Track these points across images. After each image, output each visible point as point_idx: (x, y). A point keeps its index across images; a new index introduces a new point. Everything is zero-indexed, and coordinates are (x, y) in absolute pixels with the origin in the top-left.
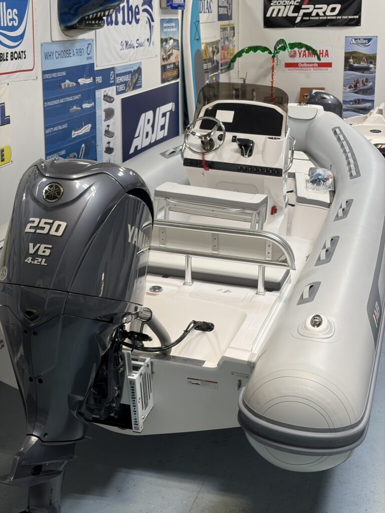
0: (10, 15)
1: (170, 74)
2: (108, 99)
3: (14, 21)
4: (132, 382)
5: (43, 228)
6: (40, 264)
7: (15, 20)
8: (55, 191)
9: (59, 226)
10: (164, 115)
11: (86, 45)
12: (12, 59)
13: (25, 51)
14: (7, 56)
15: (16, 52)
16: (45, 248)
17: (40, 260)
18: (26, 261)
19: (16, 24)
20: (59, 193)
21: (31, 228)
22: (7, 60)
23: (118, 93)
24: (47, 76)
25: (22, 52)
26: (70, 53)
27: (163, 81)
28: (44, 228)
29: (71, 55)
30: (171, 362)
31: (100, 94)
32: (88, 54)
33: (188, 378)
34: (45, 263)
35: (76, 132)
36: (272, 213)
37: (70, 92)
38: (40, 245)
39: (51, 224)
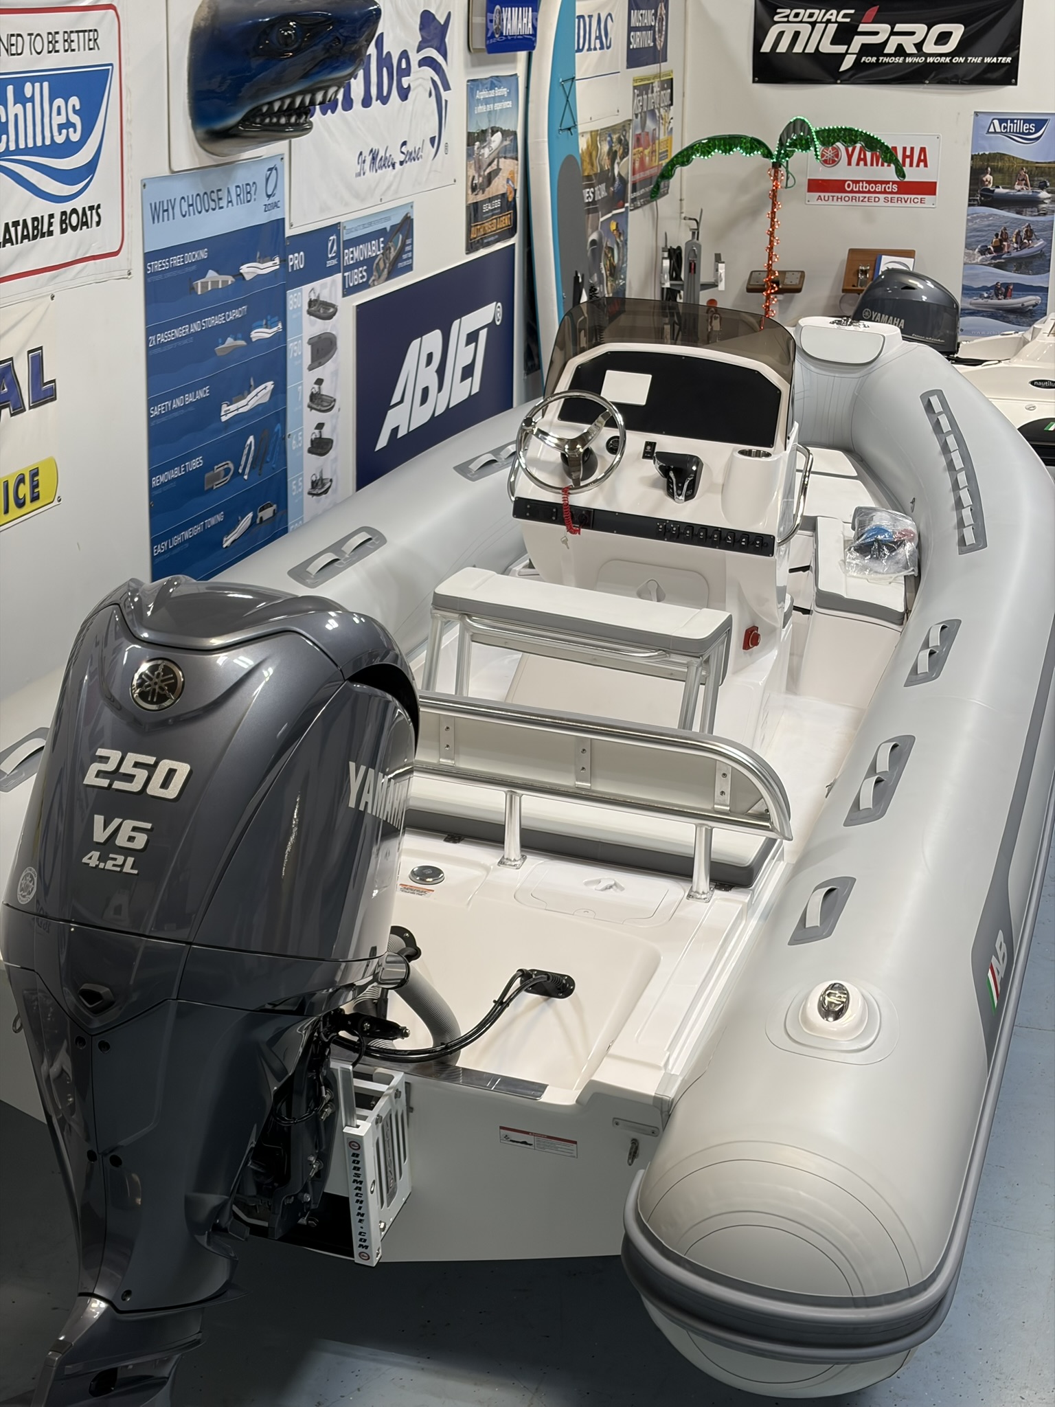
0: (59, 113)
1: (490, 226)
2: (321, 309)
3: (71, 130)
4: (355, 1144)
5: (130, 778)
6: (121, 871)
7: (74, 126)
8: (162, 681)
9: (172, 772)
10: (472, 338)
11: (265, 172)
12: (63, 231)
13: (99, 206)
14: (50, 224)
15: (74, 211)
16: (135, 829)
17: (120, 859)
18: (85, 860)
19: (75, 137)
20: (173, 688)
21: (100, 774)
22: (50, 233)
23: (348, 291)
24: (157, 265)
25: (91, 208)
26: (220, 199)
27: (471, 247)
28: (134, 776)
29: (223, 203)
30: (459, 1087)
31: (299, 298)
32: (269, 196)
33: (502, 1128)
34: (132, 868)
35: (232, 407)
36: (746, 646)
37: (219, 301)
38: (121, 820)
39: (151, 768)
